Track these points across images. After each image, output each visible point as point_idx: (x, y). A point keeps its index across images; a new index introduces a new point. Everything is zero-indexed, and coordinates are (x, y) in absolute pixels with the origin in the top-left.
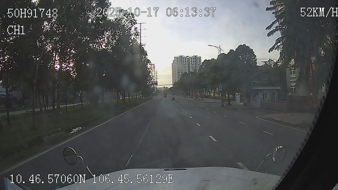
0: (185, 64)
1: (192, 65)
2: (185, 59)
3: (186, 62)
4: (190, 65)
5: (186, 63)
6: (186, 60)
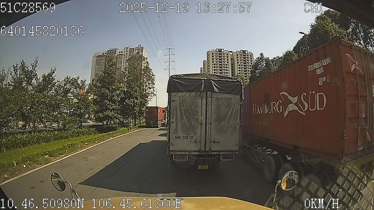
0: (226, 63)
1: (238, 67)
2: (226, 55)
3: (228, 60)
4: (236, 66)
5: (228, 62)
6: (227, 57)
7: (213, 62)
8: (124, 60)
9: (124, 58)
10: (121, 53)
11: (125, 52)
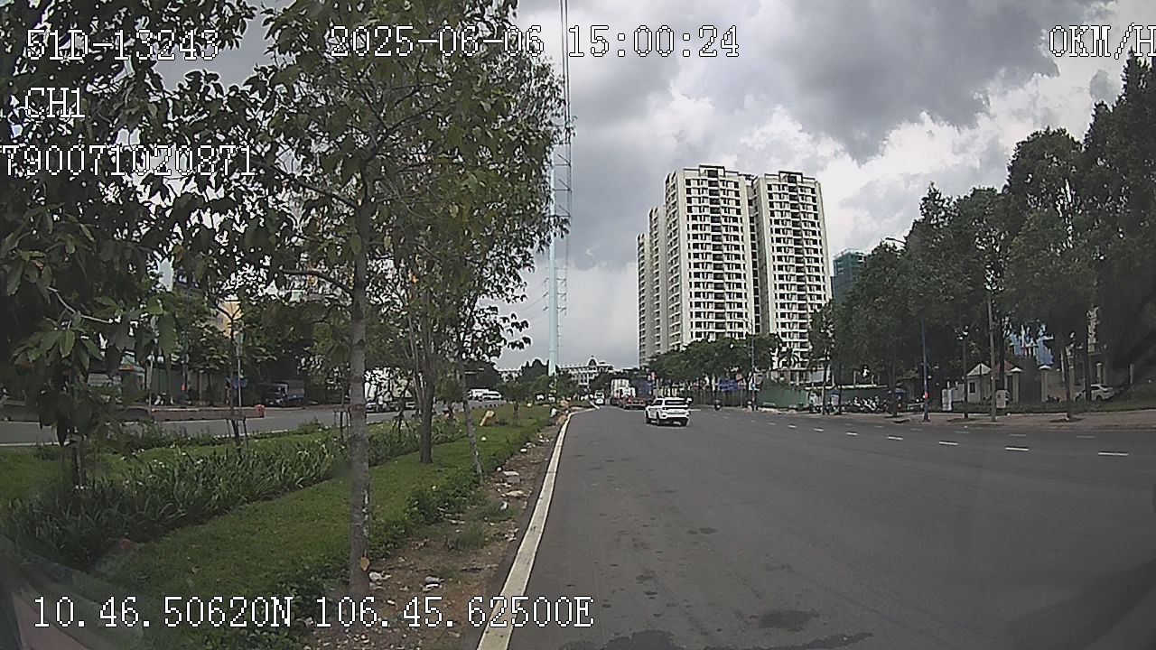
0: (733, 213)
1: (775, 227)
2: (731, 185)
3: (738, 203)
5: (738, 212)
6: (737, 194)
7: (690, 209)
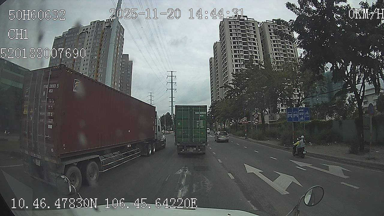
0: (253, 37)
2: (251, 24)
3: (255, 32)
6: (254, 28)
7: (231, 35)
8: (88, 40)
9: (89, 37)
10: (85, 31)
11: (91, 28)
